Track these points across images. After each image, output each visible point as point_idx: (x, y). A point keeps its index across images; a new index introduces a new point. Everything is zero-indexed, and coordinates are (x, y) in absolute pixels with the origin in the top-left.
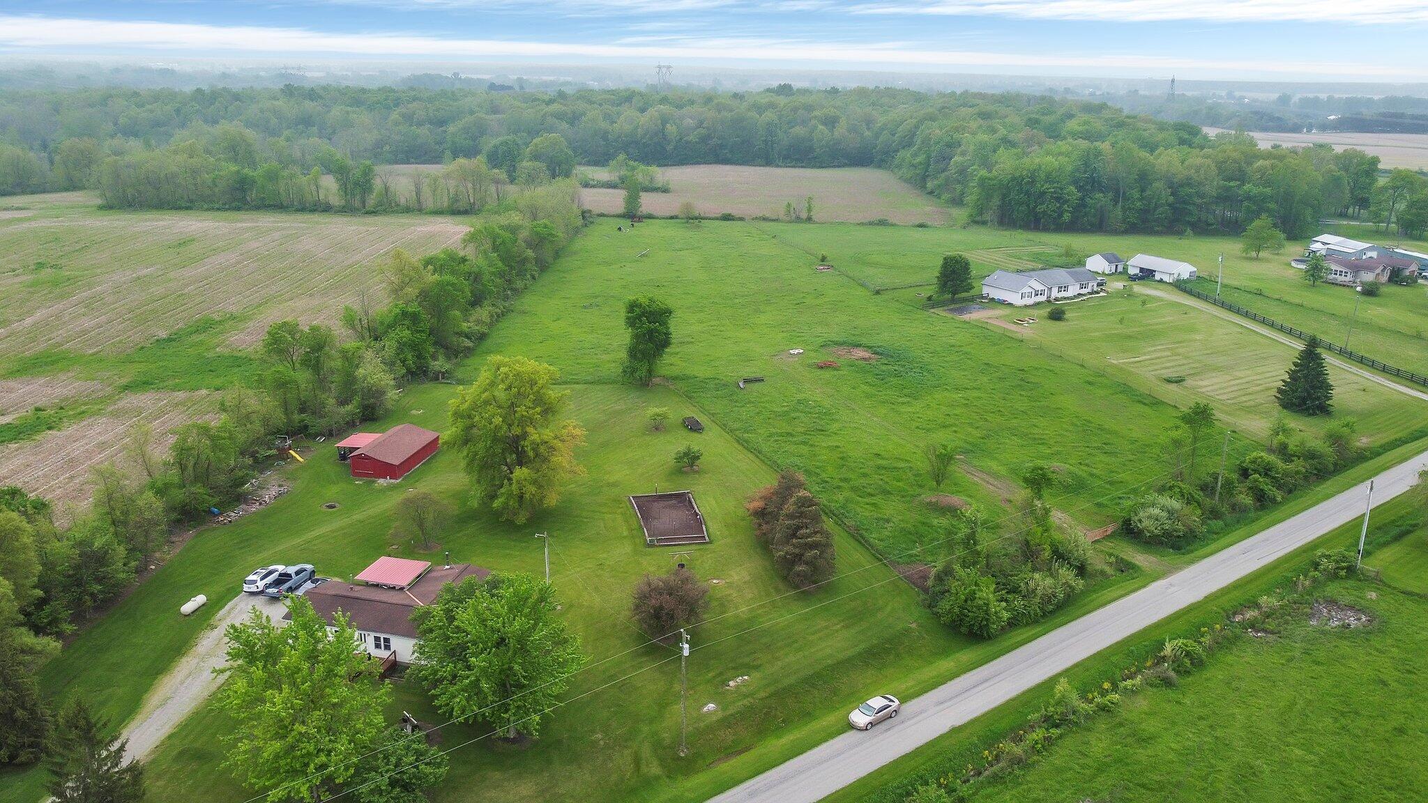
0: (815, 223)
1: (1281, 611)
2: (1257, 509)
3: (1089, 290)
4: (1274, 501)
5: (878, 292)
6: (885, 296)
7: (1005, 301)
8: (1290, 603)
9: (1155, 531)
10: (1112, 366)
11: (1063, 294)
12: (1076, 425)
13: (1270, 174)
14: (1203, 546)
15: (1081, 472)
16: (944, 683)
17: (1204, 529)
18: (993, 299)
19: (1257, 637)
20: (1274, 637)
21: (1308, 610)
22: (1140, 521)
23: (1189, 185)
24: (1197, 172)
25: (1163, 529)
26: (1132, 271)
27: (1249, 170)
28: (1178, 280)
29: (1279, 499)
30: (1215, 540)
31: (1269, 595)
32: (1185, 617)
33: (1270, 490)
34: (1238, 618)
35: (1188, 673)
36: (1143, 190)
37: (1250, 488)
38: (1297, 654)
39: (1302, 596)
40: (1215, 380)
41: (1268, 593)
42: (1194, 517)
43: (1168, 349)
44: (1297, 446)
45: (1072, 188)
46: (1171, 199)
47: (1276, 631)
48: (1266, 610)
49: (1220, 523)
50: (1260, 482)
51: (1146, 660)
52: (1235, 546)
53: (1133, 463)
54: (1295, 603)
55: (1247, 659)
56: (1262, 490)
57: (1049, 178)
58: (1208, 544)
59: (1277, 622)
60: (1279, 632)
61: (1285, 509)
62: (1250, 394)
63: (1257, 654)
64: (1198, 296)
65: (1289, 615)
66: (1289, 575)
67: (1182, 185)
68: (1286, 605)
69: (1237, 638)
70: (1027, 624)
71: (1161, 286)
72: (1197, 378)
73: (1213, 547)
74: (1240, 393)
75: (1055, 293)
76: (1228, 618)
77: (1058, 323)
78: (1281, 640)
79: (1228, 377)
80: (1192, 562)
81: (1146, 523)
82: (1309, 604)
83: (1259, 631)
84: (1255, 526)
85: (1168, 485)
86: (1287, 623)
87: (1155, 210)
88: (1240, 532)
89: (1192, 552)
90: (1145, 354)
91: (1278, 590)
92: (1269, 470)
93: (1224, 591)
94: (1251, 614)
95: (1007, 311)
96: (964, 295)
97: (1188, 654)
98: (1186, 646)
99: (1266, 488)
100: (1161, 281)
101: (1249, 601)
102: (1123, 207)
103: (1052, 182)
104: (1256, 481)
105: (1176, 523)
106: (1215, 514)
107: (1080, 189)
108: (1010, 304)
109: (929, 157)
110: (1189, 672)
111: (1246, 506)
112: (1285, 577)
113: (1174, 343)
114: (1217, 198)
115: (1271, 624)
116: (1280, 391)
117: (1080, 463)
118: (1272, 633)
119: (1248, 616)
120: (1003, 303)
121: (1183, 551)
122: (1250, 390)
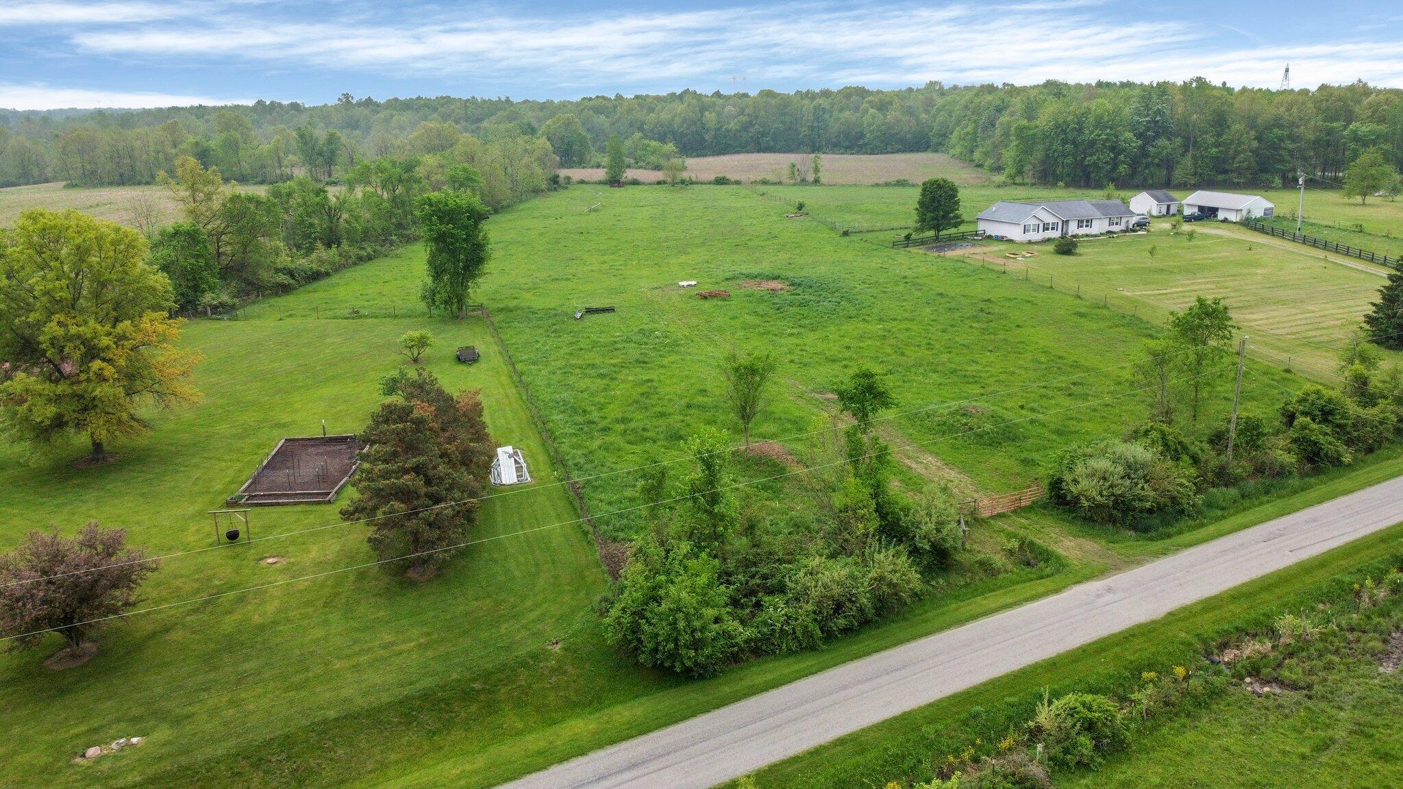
0: (823, 185)
1: (1320, 645)
2: (1303, 475)
3: (1123, 227)
4: (1336, 462)
5: (846, 234)
6: (853, 237)
7: (1003, 237)
8: (1341, 629)
9: (1098, 498)
10: (1122, 297)
11: (1084, 231)
12: (1040, 363)
13: (1384, 110)
14: (1192, 529)
15: (1019, 418)
16: (545, 768)
17: (1199, 499)
18: (990, 237)
19: (1260, 696)
20: (1297, 696)
21: (1378, 645)
22: (1075, 481)
23: (1281, 127)
24: (1288, 110)
25: (1113, 494)
26: (1187, 211)
27: (1357, 109)
28: (1247, 219)
29: (1347, 458)
30: (1217, 519)
31: (1298, 614)
32: (1116, 649)
33: (1330, 443)
34: (1228, 656)
35: (1084, 766)
36: (1219, 135)
37: (1295, 441)
38: (1340, 733)
39: (1369, 618)
40: (1275, 314)
41: (1295, 610)
42: (1180, 477)
43: (1214, 282)
44: (1384, 382)
45: (1129, 135)
46: (1255, 144)
47: (1302, 684)
48: (1288, 641)
49: (1233, 492)
50: (1312, 431)
51: (1002, 734)
52: (1250, 530)
53: (1109, 408)
54: (1352, 630)
55: (1225, 741)
56: (1315, 443)
57: (1099, 123)
58: (1202, 525)
59: (1307, 665)
60: (1309, 687)
61: (1360, 475)
62: (1324, 328)
63: (1251, 730)
64: (1273, 233)
65: (1337, 652)
66: (1347, 579)
67: (1269, 128)
68: (1334, 634)
69: (1215, 694)
70: (791, 653)
71: (1224, 225)
72: (1245, 311)
73: (1211, 529)
74: (1306, 327)
75: (1073, 229)
76: (1208, 654)
77: (1066, 257)
78: (1309, 704)
79: (1294, 311)
80: (1164, 553)
81: (1084, 484)
82: (1381, 633)
83: (1267, 682)
84: (1296, 500)
85: (1143, 428)
86: (1329, 667)
87: (1233, 159)
88: (1268, 508)
89: (1169, 536)
90: (1172, 287)
91: (1321, 606)
92: (1331, 412)
93: (1210, 605)
94: (1252, 648)
95: (1003, 247)
96: (952, 231)
97: (1090, 726)
98: (1090, 709)
99: (1322, 439)
100: (1225, 221)
101: (1257, 623)
102: (1194, 157)
103: (1104, 127)
104: (1304, 428)
105: (1140, 486)
106: (1223, 477)
107: (1140, 136)
108: (1011, 241)
109: (976, 127)
110: (1087, 766)
111: (1282, 466)
112: (1339, 582)
113: (1223, 277)
114: (1314, 142)
115: (1293, 671)
116: (1370, 320)
117: (1022, 407)
118: (1295, 687)
119: (1247, 652)
120: (1000, 239)
121: (1153, 534)
122: (1323, 325)
